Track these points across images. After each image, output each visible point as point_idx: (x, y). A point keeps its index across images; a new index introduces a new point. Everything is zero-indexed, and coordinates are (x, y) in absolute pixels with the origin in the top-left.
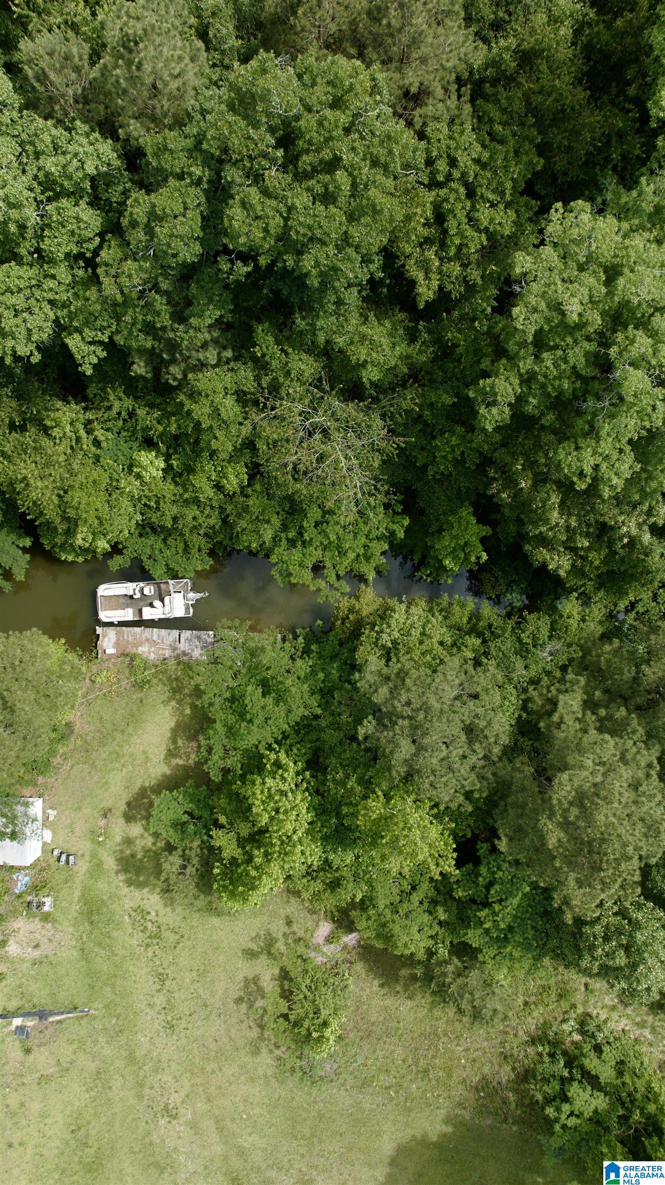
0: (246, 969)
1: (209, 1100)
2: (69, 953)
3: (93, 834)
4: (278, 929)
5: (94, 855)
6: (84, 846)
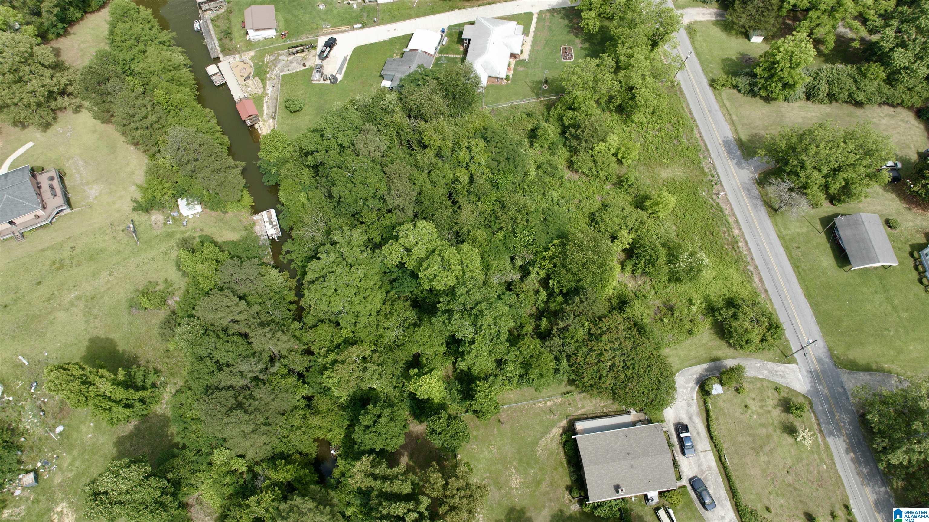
0: (161, 281)
1: (117, 283)
2: (155, 233)
3: (195, 229)
4: (176, 286)
5: (188, 231)
6: (190, 227)
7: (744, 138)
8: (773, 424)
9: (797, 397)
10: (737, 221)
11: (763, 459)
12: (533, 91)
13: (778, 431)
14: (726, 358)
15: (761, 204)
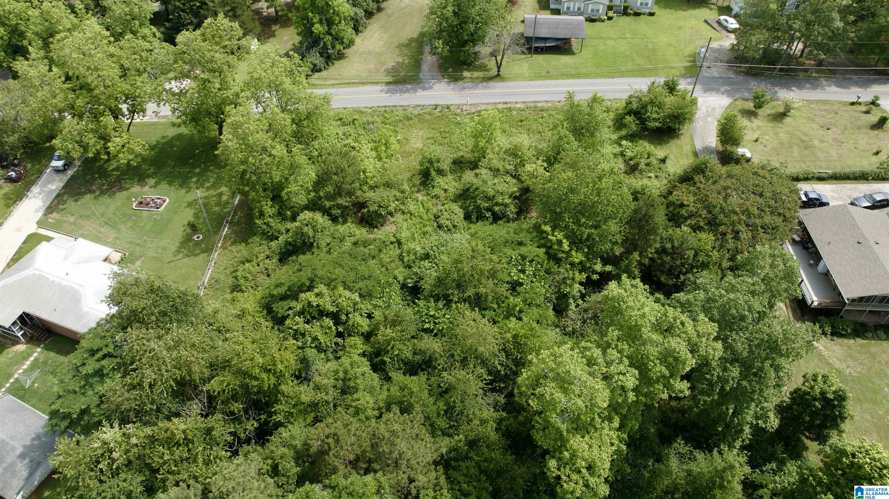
7: (390, 79)
8: (773, 127)
9: (736, 105)
10: (506, 103)
11: (816, 143)
12: (195, 255)
13: (781, 125)
14: (693, 145)
15: (485, 84)
